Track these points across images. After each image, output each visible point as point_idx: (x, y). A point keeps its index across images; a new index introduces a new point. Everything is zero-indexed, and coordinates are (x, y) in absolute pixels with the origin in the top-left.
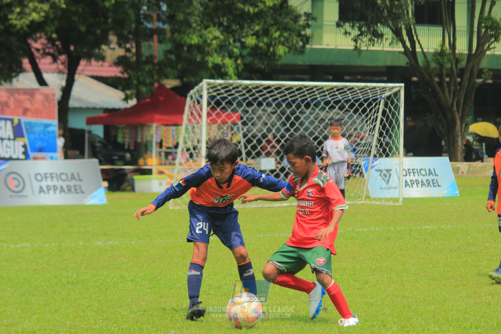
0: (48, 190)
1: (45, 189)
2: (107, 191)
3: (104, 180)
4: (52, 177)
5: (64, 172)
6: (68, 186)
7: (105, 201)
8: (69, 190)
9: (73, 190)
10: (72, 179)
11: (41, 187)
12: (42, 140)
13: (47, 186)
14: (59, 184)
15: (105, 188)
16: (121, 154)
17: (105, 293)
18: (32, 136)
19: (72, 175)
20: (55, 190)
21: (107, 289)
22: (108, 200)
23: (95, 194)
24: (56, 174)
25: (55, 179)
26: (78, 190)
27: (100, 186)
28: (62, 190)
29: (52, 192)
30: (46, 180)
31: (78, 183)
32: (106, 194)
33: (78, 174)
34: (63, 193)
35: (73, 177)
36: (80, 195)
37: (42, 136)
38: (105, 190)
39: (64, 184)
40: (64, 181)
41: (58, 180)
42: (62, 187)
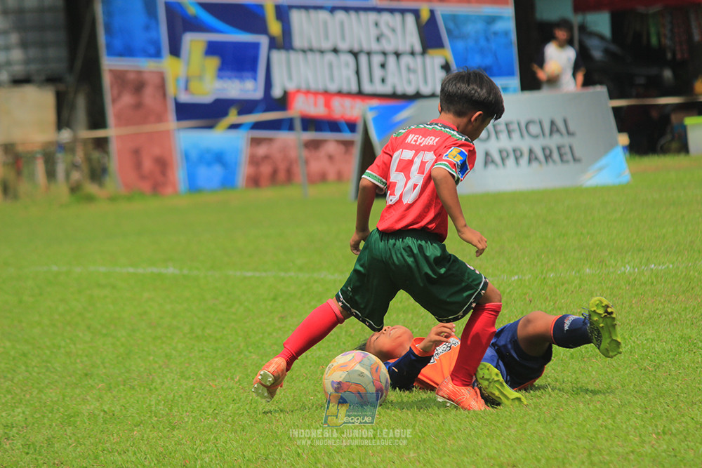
0: (503, 160)
1: (497, 157)
2: (628, 154)
3: (621, 130)
4: (509, 132)
5: (536, 118)
6: (544, 149)
7: (626, 176)
8: (548, 157)
9: (556, 155)
10: (551, 133)
11: (487, 154)
12: (482, 52)
13: (501, 152)
14: (525, 144)
15: (625, 148)
16: (653, 71)
17: (654, 376)
18: (460, 45)
19: (553, 123)
20: (517, 159)
21: (657, 367)
22: (633, 174)
23: (603, 161)
24: (519, 124)
25: (516, 135)
26: (565, 155)
27: (612, 145)
28: (532, 157)
29: (511, 162)
30: (497, 138)
31: (566, 141)
32: (627, 160)
33: (565, 121)
34: (535, 164)
35: (554, 128)
36: (572, 166)
37: (483, 43)
38: (625, 154)
39: (537, 146)
40: (536, 137)
41: (522, 136)
42: (531, 151)
